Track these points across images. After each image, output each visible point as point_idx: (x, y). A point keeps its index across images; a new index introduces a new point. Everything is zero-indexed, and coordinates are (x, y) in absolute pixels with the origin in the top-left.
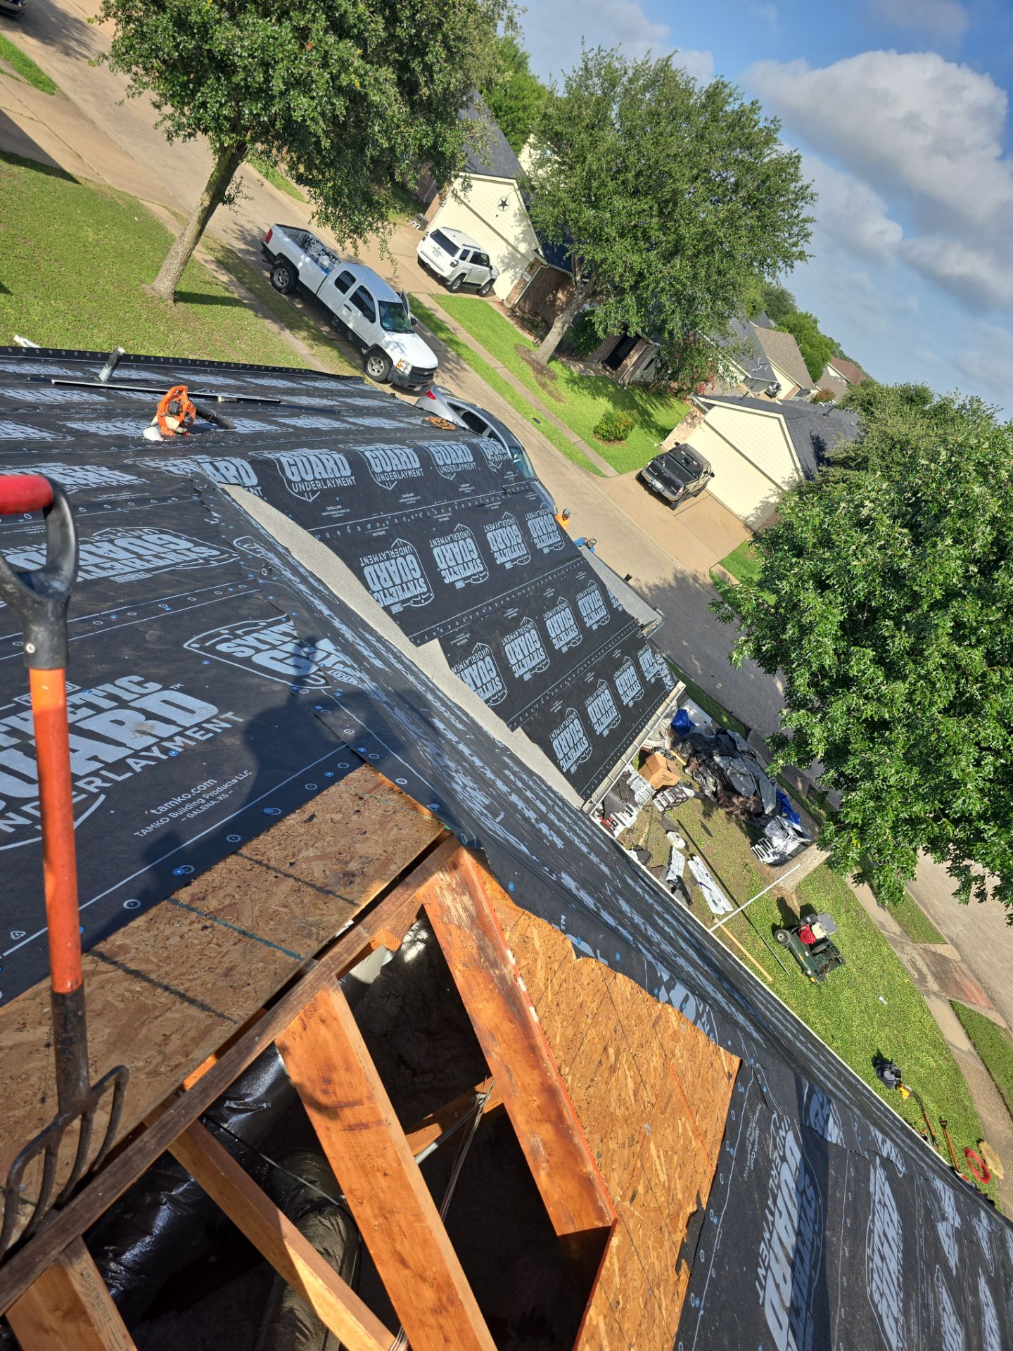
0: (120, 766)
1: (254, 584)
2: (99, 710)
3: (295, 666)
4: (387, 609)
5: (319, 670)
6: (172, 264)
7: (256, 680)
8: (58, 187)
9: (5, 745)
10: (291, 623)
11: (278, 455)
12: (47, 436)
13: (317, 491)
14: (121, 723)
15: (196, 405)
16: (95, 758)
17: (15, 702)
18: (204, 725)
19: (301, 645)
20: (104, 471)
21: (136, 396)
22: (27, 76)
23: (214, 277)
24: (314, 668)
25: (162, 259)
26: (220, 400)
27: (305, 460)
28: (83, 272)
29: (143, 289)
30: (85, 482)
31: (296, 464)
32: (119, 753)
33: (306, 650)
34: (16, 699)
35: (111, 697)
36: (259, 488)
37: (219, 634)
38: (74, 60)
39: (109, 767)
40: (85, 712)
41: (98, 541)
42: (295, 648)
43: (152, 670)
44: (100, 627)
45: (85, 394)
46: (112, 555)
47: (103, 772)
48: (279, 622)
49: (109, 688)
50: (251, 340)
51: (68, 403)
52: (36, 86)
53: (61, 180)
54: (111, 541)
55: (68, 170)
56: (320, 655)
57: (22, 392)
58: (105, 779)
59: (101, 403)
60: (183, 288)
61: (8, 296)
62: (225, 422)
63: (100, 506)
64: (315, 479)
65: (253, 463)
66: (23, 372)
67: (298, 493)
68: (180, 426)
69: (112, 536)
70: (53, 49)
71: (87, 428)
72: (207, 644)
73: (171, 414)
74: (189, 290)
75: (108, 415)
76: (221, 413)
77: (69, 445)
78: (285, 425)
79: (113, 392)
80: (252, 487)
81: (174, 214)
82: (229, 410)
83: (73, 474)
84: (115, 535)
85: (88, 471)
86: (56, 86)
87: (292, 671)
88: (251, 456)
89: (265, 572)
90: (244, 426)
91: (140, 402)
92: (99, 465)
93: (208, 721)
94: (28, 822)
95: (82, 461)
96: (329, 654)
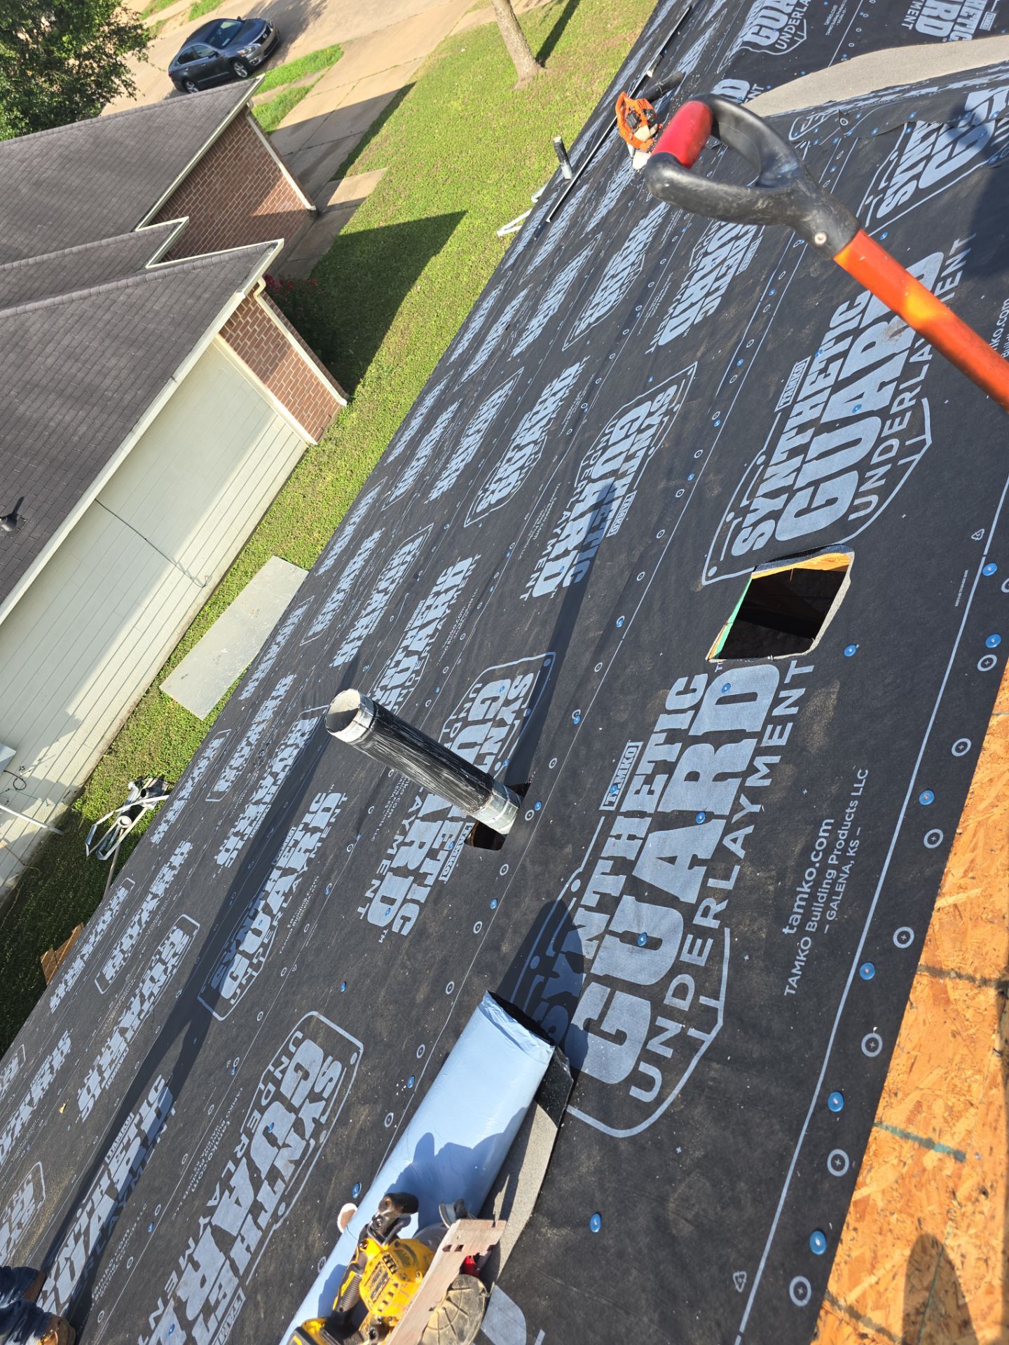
0: (910, 370)
1: (847, 142)
2: (844, 355)
3: (968, 147)
4: (979, 34)
5: (998, 121)
6: (513, 40)
7: (947, 197)
8: (410, 105)
9: (807, 440)
10: (920, 123)
11: (739, 41)
12: (586, 253)
13: (802, 23)
14: (872, 345)
15: (643, 96)
16: (883, 385)
17: (778, 412)
18: (943, 275)
19: (952, 127)
20: (643, 223)
21: (599, 156)
22: (323, 66)
23: (543, 7)
24: (991, 126)
25: (505, 50)
26: (650, 74)
27: (764, 12)
28: (480, 136)
29: (518, 90)
30: (642, 245)
31: (761, 26)
32: (899, 362)
33: (962, 123)
34: (777, 409)
35: (839, 339)
36: (755, 86)
37: (867, 207)
38: (325, 11)
39: (900, 380)
40: (834, 367)
41: (698, 266)
42: (950, 135)
43: (847, 289)
44: (772, 309)
45: (573, 201)
46: (718, 261)
47: (902, 386)
48: (907, 137)
49: (830, 335)
50: (614, 10)
51: (570, 220)
52: (332, 63)
53: (406, 98)
54: (706, 254)
55: (401, 86)
56: (982, 112)
57: (541, 251)
58: (910, 389)
59: (588, 191)
60: (537, 48)
61: (467, 215)
62: (674, 79)
63: (670, 244)
64: (789, 15)
65: (729, 74)
66: (528, 239)
67: (789, 45)
68: (650, 127)
69: (703, 251)
70: (311, 26)
71: (600, 216)
72: (867, 224)
73: (635, 127)
74: (542, 42)
75: (601, 191)
76: (664, 78)
77: (604, 239)
78: (715, 16)
79: (584, 175)
80: (749, 92)
81: (475, 7)
82: (665, 70)
83: (629, 250)
84: (703, 247)
85: (634, 237)
86: (338, 45)
87: (972, 152)
88: (721, 72)
89: (845, 122)
90: (688, 63)
91: (606, 156)
92: (636, 224)
93: (943, 268)
94: (888, 467)
95: (624, 237)
96: (991, 100)
